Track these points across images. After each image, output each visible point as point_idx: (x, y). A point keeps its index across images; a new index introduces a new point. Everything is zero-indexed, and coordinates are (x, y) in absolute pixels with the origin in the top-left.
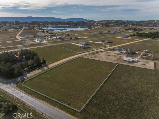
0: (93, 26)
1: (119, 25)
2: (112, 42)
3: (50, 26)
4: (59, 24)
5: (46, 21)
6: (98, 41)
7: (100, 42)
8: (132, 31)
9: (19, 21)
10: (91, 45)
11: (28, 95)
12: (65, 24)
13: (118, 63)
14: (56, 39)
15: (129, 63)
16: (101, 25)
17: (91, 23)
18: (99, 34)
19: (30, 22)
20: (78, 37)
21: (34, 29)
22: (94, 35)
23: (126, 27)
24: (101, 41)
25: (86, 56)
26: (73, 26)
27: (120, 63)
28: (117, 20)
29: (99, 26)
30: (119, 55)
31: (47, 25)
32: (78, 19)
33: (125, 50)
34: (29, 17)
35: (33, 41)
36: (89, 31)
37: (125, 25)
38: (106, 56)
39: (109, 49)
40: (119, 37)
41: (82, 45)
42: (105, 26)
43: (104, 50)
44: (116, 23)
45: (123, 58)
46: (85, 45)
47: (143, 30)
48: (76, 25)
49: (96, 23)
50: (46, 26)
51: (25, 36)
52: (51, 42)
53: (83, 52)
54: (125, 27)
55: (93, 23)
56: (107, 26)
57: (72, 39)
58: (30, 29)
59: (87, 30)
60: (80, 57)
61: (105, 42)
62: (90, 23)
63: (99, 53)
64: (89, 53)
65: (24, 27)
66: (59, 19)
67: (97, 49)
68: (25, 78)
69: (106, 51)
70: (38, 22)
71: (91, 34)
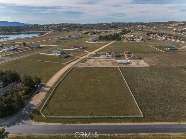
1: (73, 30)
2: (87, 48)
6: (71, 48)
7: (74, 48)
8: (92, 35)
10: (69, 53)
13: (118, 67)
16: (52, 30)
17: (39, 28)
20: (41, 46)
22: (57, 41)
23: (82, 31)
25: (79, 66)
27: (120, 67)
28: (67, 24)
29: (51, 31)
30: (110, 59)
33: (109, 54)
37: (79, 29)
38: (99, 62)
39: (92, 55)
40: (87, 42)
41: (57, 54)
42: (58, 31)
43: (89, 56)
44: (68, 27)
46: (61, 53)
47: (100, 33)
49: (44, 28)
52: (6, 56)
54: (80, 31)
55: (41, 27)
56: (60, 31)
57: (34, 48)
60: (73, 68)
61: (79, 48)
62: (36, 28)
69: (92, 57)
71: (52, 41)
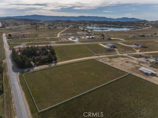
0: (140, 27)
2: (147, 47)
3: (95, 25)
4: (104, 24)
5: (92, 21)
6: (131, 45)
9: (70, 20)
10: (117, 48)
11: (19, 85)
12: (110, 24)
13: (130, 73)
14: (89, 38)
15: (144, 75)
16: (151, 27)
17: (140, 24)
18: (140, 36)
19: (79, 21)
20: (112, 38)
21: (78, 27)
22: (133, 37)
24: (135, 44)
25: (101, 59)
26: (118, 26)
27: (131, 73)
29: (149, 28)
30: (140, 64)
31: (93, 24)
32: (130, 18)
33: (155, 58)
34: (81, 16)
35: (67, 39)
36: (131, 32)
38: (124, 62)
39: (134, 55)
41: (109, 47)
42: (156, 27)
43: (128, 55)
45: (141, 68)
46: (111, 47)
48: (121, 26)
49: (145, 24)
50: (91, 25)
51: (64, 34)
52: (81, 41)
53: (102, 54)
55: (142, 23)
57: (105, 39)
58: (75, 27)
59: (130, 31)
60: (94, 59)
61: (138, 46)
62: (138, 24)
63: (119, 58)
64: (108, 56)
65: (71, 25)
66: (109, 18)
67: (120, 53)
68: (31, 70)
69: (129, 57)
70: (85, 21)
71: (129, 36)
